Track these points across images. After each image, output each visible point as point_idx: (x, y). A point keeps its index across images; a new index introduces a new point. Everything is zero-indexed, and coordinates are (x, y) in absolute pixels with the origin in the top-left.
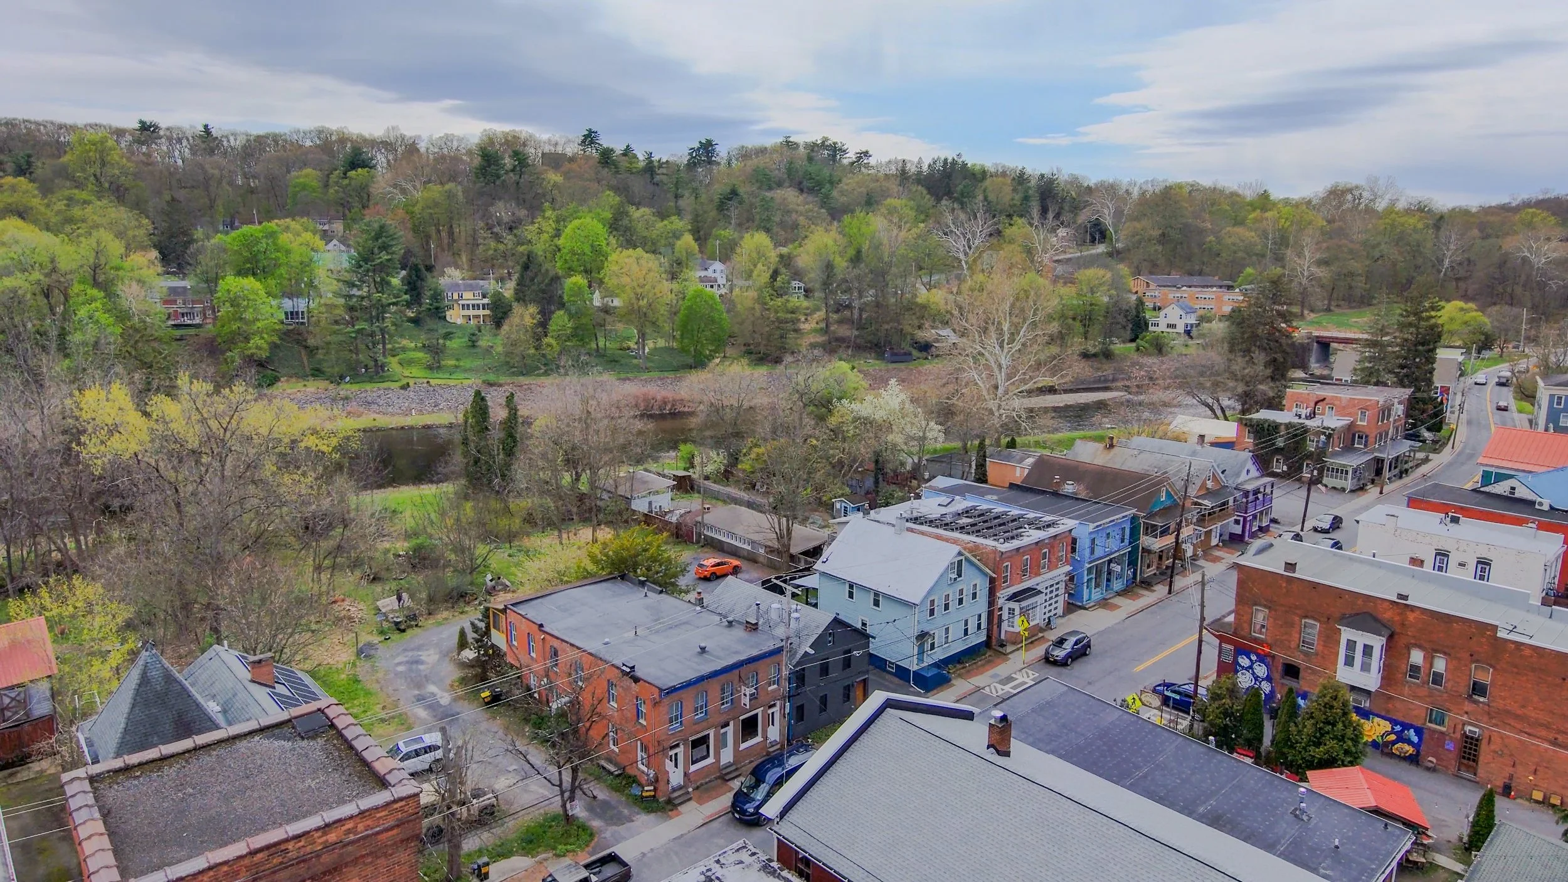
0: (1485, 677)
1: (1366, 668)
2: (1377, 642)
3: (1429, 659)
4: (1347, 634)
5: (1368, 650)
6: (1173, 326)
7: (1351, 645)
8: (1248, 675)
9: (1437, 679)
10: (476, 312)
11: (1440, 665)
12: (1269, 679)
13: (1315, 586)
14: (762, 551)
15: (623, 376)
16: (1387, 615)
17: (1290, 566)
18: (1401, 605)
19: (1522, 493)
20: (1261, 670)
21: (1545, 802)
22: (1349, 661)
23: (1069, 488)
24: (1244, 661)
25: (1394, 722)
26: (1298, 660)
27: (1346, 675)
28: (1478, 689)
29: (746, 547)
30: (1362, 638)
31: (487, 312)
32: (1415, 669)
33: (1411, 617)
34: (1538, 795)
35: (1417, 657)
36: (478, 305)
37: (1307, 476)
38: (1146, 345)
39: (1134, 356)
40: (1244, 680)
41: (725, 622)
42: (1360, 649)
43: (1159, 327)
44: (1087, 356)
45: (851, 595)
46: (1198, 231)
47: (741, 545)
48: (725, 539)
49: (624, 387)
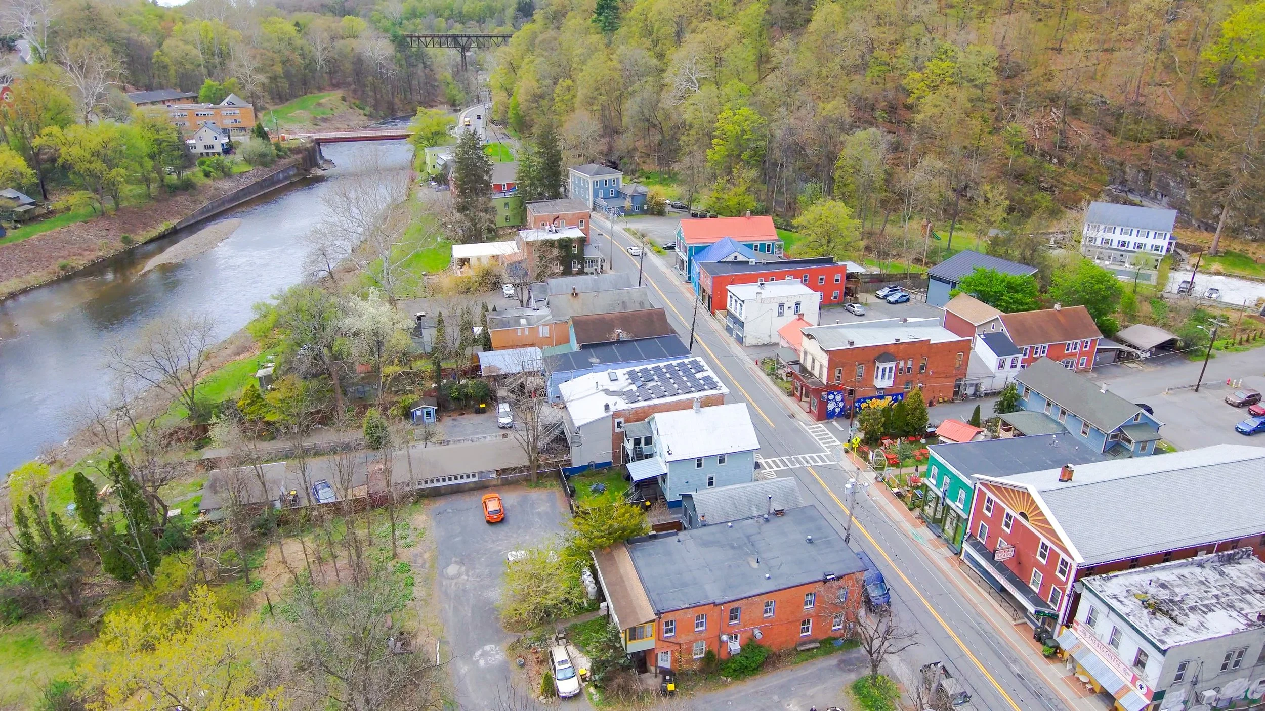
0: (923, 362)
1: (889, 378)
2: (893, 364)
3: (906, 363)
4: (881, 366)
5: (891, 369)
6: (211, 147)
7: (883, 369)
8: (833, 403)
9: (909, 370)
11: (909, 363)
12: (842, 400)
13: (863, 348)
14: (491, 476)
16: (892, 350)
17: (852, 344)
18: (898, 344)
19: (741, 258)
20: (839, 398)
21: (944, 401)
22: (883, 376)
24: (831, 397)
25: (892, 395)
26: (854, 386)
27: (880, 384)
28: (922, 367)
29: (472, 480)
30: (887, 365)
32: (902, 370)
33: (901, 347)
34: (941, 400)
35: (902, 364)
37: (575, 269)
38: (211, 170)
39: (208, 181)
40: (831, 406)
41: (761, 520)
42: (887, 370)
43: (200, 149)
44: (173, 190)
45: (699, 465)
46: (141, 46)
47: (465, 480)
48: (441, 484)
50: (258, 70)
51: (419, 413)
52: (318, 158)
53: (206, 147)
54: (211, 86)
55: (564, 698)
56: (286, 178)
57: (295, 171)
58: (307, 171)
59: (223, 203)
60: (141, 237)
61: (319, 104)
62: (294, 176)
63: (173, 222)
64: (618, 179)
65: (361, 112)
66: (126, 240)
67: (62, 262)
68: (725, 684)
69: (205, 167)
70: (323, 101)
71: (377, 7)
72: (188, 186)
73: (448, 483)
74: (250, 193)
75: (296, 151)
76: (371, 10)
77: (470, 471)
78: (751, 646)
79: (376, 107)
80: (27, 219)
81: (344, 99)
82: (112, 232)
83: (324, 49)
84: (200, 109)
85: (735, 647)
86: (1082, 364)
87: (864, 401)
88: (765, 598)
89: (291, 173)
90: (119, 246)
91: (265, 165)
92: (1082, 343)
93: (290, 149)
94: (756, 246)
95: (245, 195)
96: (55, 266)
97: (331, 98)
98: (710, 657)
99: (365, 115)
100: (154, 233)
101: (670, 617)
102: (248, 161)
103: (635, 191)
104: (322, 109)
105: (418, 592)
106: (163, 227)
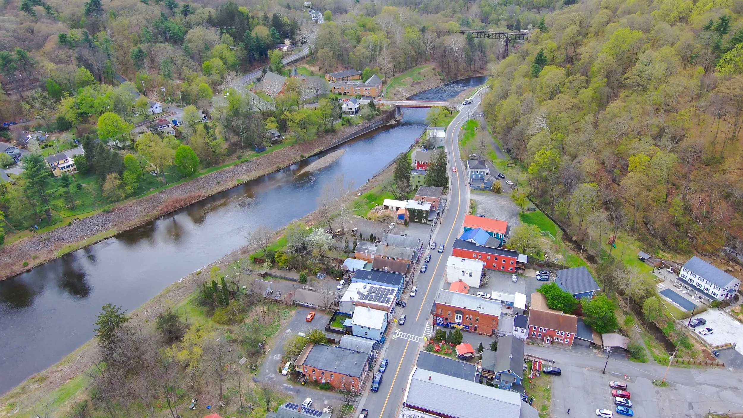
0: (478, 318)
1: (460, 319)
4: (456, 314)
5: (460, 317)
6: (351, 109)
7: (457, 316)
8: (439, 321)
9: (471, 319)
10: (69, 169)
11: (471, 317)
12: (443, 321)
13: (450, 306)
14: (317, 306)
15: (159, 190)
16: (462, 310)
17: (446, 303)
19: (473, 241)
20: (441, 319)
21: (487, 335)
23: (386, 268)
24: (438, 318)
25: (464, 326)
26: (448, 317)
27: (456, 320)
28: (477, 320)
29: (311, 305)
30: (459, 315)
31: (75, 167)
32: (467, 318)
33: (466, 310)
34: (485, 334)
35: (467, 316)
36: (69, 166)
37: (423, 222)
38: (345, 123)
39: (342, 128)
41: (352, 352)
43: (347, 110)
44: (327, 132)
45: (362, 328)
46: (346, 50)
47: (309, 305)
48: (303, 304)
49: (164, 197)
51: (319, 275)
52: (396, 114)
53: (349, 109)
54: (368, 70)
55: (282, 374)
56: (376, 126)
57: (382, 122)
58: (388, 122)
59: (344, 140)
60: (307, 155)
61: (419, 73)
62: (380, 124)
63: (322, 148)
65: (439, 77)
66: (302, 156)
67: (277, 165)
68: (317, 389)
69: (343, 121)
70: (422, 70)
72: (333, 131)
73: (305, 304)
74: (357, 134)
75: (385, 112)
78: (327, 383)
79: (447, 75)
80: (276, 143)
81: (434, 69)
82: (299, 152)
83: (431, 43)
84: (355, 85)
85: (323, 381)
86: (566, 342)
87: (452, 324)
88: (332, 373)
89: (379, 123)
90: (299, 158)
91: (369, 120)
92: (566, 333)
93: (383, 111)
94: (495, 234)
95: (355, 135)
96: (275, 167)
97: (426, 69)
98: (316, 381)
99: (441, 79)
100: (313, 153)
101: (306, 366)
102: (362, 117)
103: (489, 179)
104: (419, 76)
105: (277, 334)
106: (317, 151)
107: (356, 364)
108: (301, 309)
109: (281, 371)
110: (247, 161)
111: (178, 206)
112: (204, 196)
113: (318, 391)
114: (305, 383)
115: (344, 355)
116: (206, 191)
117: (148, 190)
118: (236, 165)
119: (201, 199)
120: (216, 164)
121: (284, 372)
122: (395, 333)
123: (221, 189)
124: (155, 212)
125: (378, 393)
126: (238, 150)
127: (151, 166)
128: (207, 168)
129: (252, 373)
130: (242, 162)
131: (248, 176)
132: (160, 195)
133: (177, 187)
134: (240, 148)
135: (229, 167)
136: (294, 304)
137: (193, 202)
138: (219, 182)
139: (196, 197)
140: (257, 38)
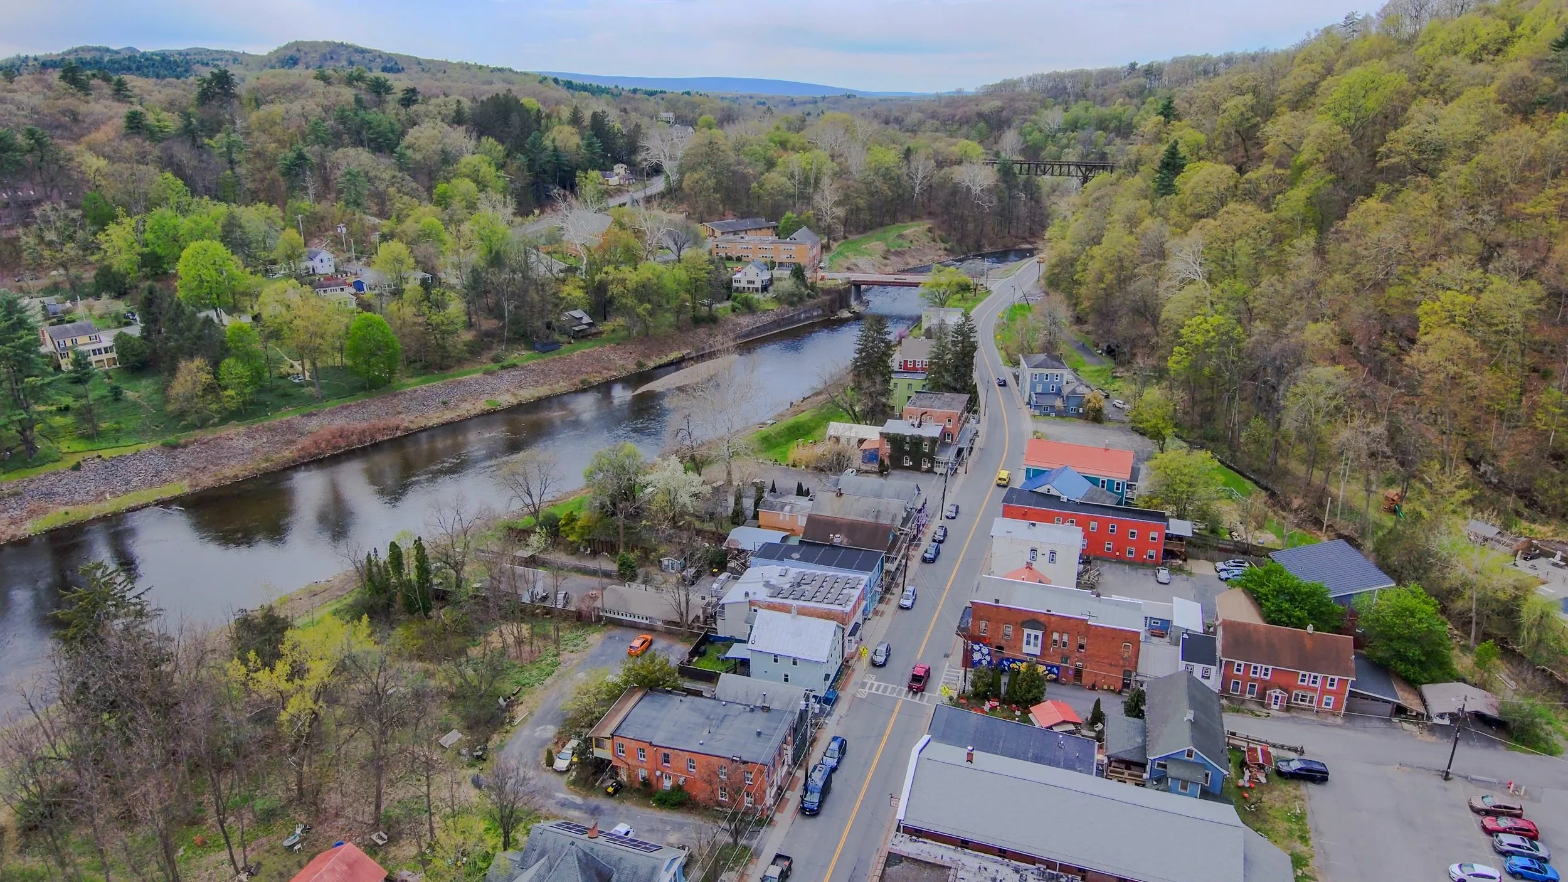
0: (1083, 641)
1: (1035, 645)
2: (1040, 633)
3: (1061, 636)
4: (1027, 631)
5: (1036, 637)
6: (753, 283)
7: (1029, 636)
8: (979, 654)
9: (1064, 644)
10: (98, 357)
11: (1065, 638)
12: (989, 654)
13: (1009, 609)
14: (659, 623)
15: (306, 410)
16: (1043, 620)
17: (997, 601)
18: (1048, 614)
19: (1053, 492)
20: (985, 650)
21: (1109, 689)
22: (1028, 643)
23: (838, 539)
24: (976, 647)
25: (1047, 666)
26: (1002, 643)
27: (1026, 649)
28: (1081, 647)
29: (644, 621)
30: (1033, 632)
31: (114, 355)
32: (1055, 641)
33: (1053, 619)
34: (1105, 687)
35: (1056, 636)
36: (99, 350)
37: (924, 467)
38: (739, 306)
39: (732, 316)
40: (977, 656)
41: (748, 709)
42: (1033, 637)
43: (744, 284)
44: (698, 321)
45: (776, 661)
46: (744, 178)
47: (640, 620)
48: (624, 618)
49: (313, 424)
50: (838, 204)
51: (666, 563)
52: (852, 299)
53: (749, 282)
54: (790, 218)
55: (555, 771)
56: (807, 318)
57: (820, 312)
58: (833, 312)
60: (651, 364)
61: (901, 236)
62: (818, 316)
63: (684, 352)
64: (1062, 375)
65: (943, 245)
66: (640, 365)
67: (584, 377)
68: (649, 806)
69: (736, 304)
70: (905, 232)
71: (1034, 117)
72: (712, 319)
73: (628, 618)
74: (766, 331)
75: (827, 292)
76: (1026, 120)
77: (645, 614)
78: (677, 788)
79: (960, 241)
80: (581, 336)
81: (930, 230)
82: (634, 355)
83: (924, 178)
84: (763, 242)
85: (667, 784)
86: (1327, 704)
87: (1014, 662)
88: (687, 756)
89: (815, 314)
90: (632, 368)
91: (791, 304)
92: (1325, 678)
93: (822, 289)
94: (1103, 482)
95: (759, 332)
96: (576, 381)
97: (915, 229)
98: (646, 783)
99: (945, 249)
100: (665, 360)
101: (621, 741)
102: (778, 299)
104: (900, 241)
105: (549, 681)
106: (673, 356)
107: (759, 734)
108: (617, 632)
109: (550, 762)
110: (514, 366)
111: (343, 445)
112: (407, 429)
113: (649, 811)
114: (616, 791)
115: (725, 716)
116: (412, 418)
117: (277, 409)
118: (487, 373)
119: (399, 433)
120: (441, 369)
121: (561, 764)
122: (863, 685)
123: (448, 416)
124: (287, 454)
125: (820, 818)
126: (495, 345)
127: (292, 366)
128: (420, 375)
129: (472, 765)
130: (503, 368)
131: (515, 395)
132: (304, 420)
133: (347, 407)
134: (501, 341)
135: (472, 375)
136: (599, 619)
137: (379, 438)
138: (444, 403)
139: (388, 428)
140: (555, 149)
